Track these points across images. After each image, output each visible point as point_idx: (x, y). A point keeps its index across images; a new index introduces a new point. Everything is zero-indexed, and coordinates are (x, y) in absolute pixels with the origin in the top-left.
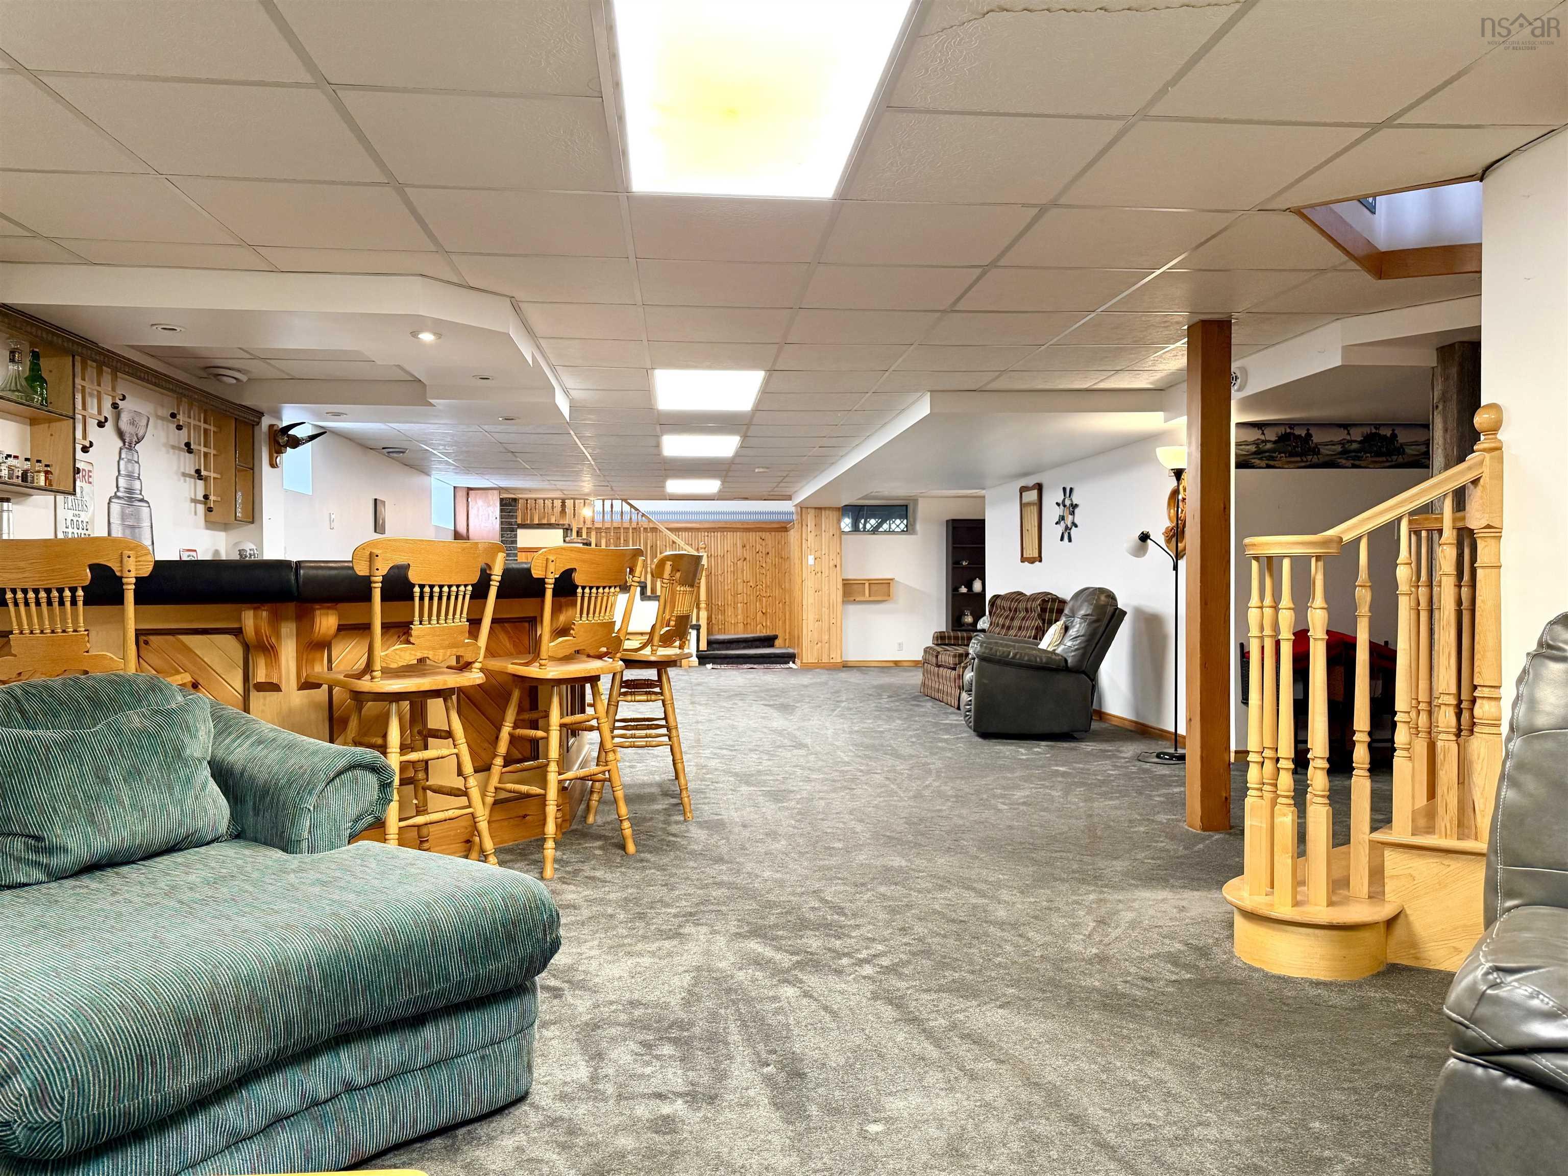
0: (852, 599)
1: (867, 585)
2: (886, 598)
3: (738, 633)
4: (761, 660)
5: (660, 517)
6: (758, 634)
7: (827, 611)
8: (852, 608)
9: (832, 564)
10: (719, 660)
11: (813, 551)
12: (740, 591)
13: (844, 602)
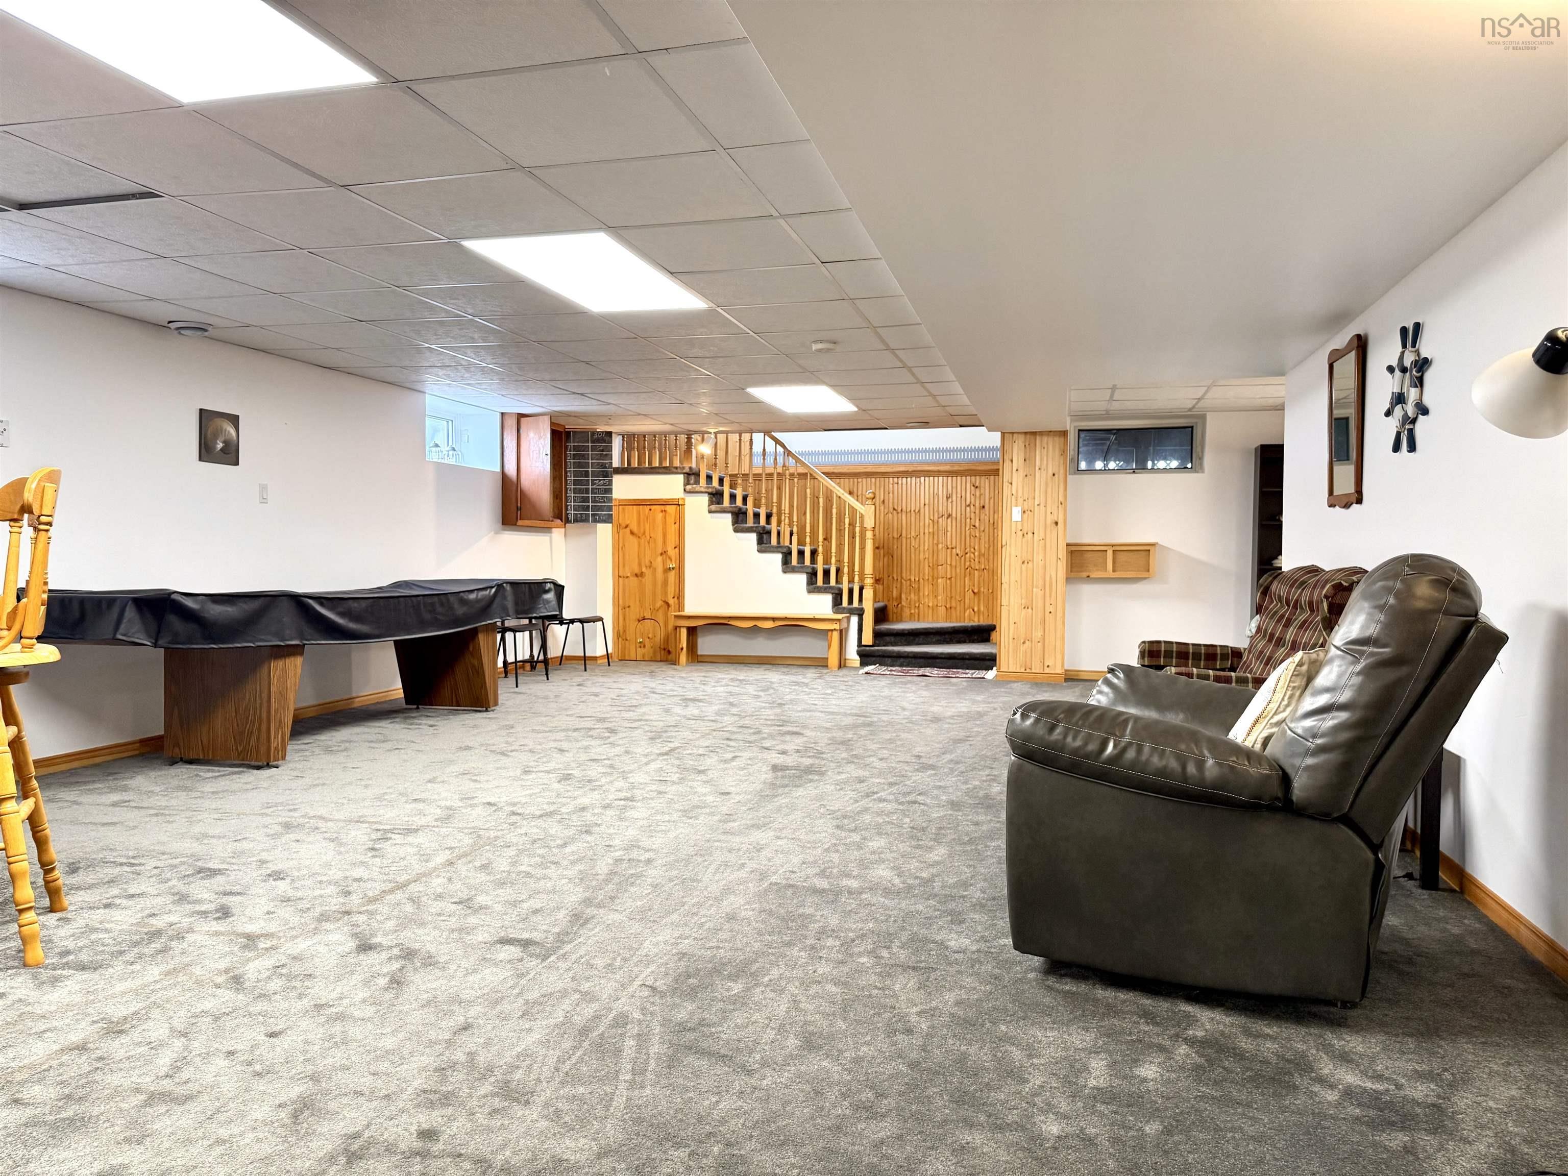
0: (1085, 574)
1: (1110, 554)
2: (1145, 575)
3: (937, 622)
4: (950, 662)
5: (815, 459)
6: (967, 623)
7: (1040, 593)
8: (1087, 590)
9: (1050, 519)
10: (889, 661)
11: (1020, 501)
12: (941, 560)
13: (1068, 580)
